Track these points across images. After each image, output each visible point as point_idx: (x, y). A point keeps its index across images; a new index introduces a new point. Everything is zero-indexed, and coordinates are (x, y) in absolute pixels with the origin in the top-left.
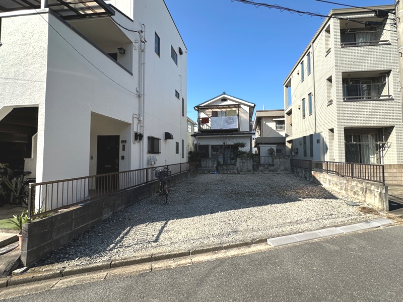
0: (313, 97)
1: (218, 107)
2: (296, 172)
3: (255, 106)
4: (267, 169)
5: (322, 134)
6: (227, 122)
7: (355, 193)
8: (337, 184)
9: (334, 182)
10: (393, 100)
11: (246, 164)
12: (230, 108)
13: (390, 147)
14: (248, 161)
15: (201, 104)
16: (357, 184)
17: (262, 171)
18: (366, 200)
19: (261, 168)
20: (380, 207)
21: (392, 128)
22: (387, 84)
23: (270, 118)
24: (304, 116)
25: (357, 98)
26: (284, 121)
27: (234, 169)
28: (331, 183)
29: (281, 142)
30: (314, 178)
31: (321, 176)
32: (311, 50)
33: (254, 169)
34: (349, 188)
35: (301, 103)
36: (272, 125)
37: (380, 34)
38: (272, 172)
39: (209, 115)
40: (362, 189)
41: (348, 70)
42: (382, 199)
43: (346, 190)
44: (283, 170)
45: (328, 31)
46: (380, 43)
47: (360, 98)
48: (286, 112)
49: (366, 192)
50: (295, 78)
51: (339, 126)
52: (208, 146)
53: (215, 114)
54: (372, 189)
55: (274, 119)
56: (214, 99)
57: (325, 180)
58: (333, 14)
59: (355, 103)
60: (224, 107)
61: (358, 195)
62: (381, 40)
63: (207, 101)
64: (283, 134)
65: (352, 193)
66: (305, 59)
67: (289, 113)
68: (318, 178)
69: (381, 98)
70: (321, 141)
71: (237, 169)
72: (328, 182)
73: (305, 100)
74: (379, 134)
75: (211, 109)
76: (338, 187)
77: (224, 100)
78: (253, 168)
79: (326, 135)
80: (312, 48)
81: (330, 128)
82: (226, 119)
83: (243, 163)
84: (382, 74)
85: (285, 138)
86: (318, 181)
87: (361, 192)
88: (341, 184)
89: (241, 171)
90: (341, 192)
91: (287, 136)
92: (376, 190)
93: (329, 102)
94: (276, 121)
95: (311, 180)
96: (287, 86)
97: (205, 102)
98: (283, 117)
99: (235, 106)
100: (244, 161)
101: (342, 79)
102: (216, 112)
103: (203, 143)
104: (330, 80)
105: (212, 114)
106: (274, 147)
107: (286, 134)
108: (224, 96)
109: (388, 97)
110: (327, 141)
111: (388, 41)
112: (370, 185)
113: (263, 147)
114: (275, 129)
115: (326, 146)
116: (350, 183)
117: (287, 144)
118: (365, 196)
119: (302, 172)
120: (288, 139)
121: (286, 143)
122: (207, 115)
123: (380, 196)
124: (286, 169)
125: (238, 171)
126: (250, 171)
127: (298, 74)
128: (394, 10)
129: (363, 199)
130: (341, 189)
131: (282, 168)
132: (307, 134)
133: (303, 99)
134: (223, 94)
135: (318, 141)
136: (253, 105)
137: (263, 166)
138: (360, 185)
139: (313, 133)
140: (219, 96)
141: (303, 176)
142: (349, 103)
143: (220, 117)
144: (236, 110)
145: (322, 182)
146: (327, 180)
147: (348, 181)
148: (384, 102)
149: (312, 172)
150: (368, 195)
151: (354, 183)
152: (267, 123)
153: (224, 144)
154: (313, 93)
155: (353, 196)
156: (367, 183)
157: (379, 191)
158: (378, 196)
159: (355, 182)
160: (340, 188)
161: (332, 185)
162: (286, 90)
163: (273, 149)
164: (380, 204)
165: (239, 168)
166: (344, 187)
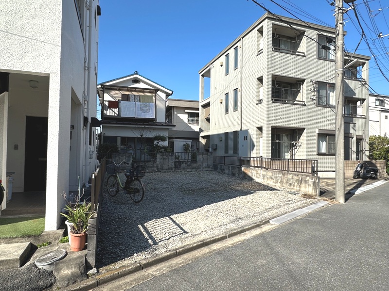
0: (239, 94)
1: (128, 89)
2: (220, 169)
3: (172, 93)
4: (189, 166)
5: (250, 131)
6: (142, 110)
7: (290, 184)
8: (271, 178)
9: (268, 177)
10: (305, 105)
11: (167, 160)
12: (143, 92)
13: (300, 146)
14: (170, 158)
15: (105, 83)
16: (293, 176)
17: (184, 169)
18: (301, 189)
19: (183, 165)
20: (313, 194)
21: (303, 129)
22: (301, 91)
23: (182, 109)
24: (227, 111)
25: (279, 100)
26: (198, 113)
27: (153, 167)
28: (266, 178)
29: (195, 136)
30: (245, 174)
31: (254, 172)
32: (239, 44)
33: (176, 167)
34: (285, 181)
35: (224, 98)
36: (184, 117)
37: (298, 45)
38: (194, 170)
39: (115, 97)
40: (297, 180)
41: (276, 74)
42: (316, 187)
43: (282, 182)
44: (206, 167)
45: (261, 31)
46: (297, 53)
47: (281, 101)
48: (201, 104)
49: (301, 183)
50: (217, 69)
51: (268, 125)
52: (116, 138)
53: (126, 98)
54: (307, 180)
55: (186, 111)
56: (123, 78)
57: (258, 175)
58: (267, 18)
59: (278, 104)
60: (136, 90)
61: (294, 186)
62: (298, 51)
63: (114, 80)
64: (196, 128)
65: (288, 184)
66: (232, 52)
67: (207, 105)
68: (250, 174)
69: (295, 102)
70: (249, 138)
71: (157, 167)
72: (261, 177)
73: (230, 94)
74: (293, 134)
75: (119, 90)
76: (272, 181)
77: (136, 81)
78: (175, 165)
79: (253, 133)
80: (240, 42)
81: (259, 126)
82: (141, 105)
83: (164, 159)
84: (298, 81)
85: (198, 133)
86: (249, 177)
87: (297, 183)
88: (276, 177)
89: (162, 168)
90: (276, 184)
91: (201, 130)
92: (310, 180)
93: (258, 101)
94: (188, 113)
95: (241, 176)
96: (203, 76)
97: (111, 81)
98: (198, 109)
99: (150, 91)
100: (165, 157)
101: (272, 81)
102: (128, 95)
103: (110, 133)
104: (260, 80)
105: (122, 97)
106: (189, 142)
107: (200, 129)
108: (136, 76)
109: (301, 103)
110: (254, 138)
111: (304, 53)
112: (305, 177)
113: (178, 142)
114: (186, 121)
115: (253, 143)
116: (286, 176)
117: (201, 140)
118: (300, 186)
119: (229, 169)
120: (202, 134)
121: (200, 138)
122: (112, 97)
123: (314, 185)
124: (208, 166)
125: (157, 169)
126: (172, 169)
127: (222, 66)
128: (335, 38)
129: (298, 189)
130: (277, 182)
131: (205, 165)
132: (230, 130)
133: (227, 94)
134: (135, 74)
135: (246, 138)
136: (171, 92)
137: (186, 163)
138: (295, 178)
139: (238, 129)
140: (130, 76)
141: (230, 173)
142: (276, 104)
143: (132, 103)
144: (152, 96)
145: (254, 178)
146: (261, 175)
147: (284, 175)
148: (298, 106)
149: (243, 169)
150: (303, 185)
151: (290, 176)
152: (178, 115)
153: (142, 136)
154: (239, 88)
155: (289, 187)
156: (302, 175)
157: (313, 181)
158: (312, 185)
159: (292, 175)
160: (275, 181)
161: (266, 179)
162: (202, 79)
163: (188, 145)
164: (314, 191)
165: (159, 166)
166: (280, 180)
